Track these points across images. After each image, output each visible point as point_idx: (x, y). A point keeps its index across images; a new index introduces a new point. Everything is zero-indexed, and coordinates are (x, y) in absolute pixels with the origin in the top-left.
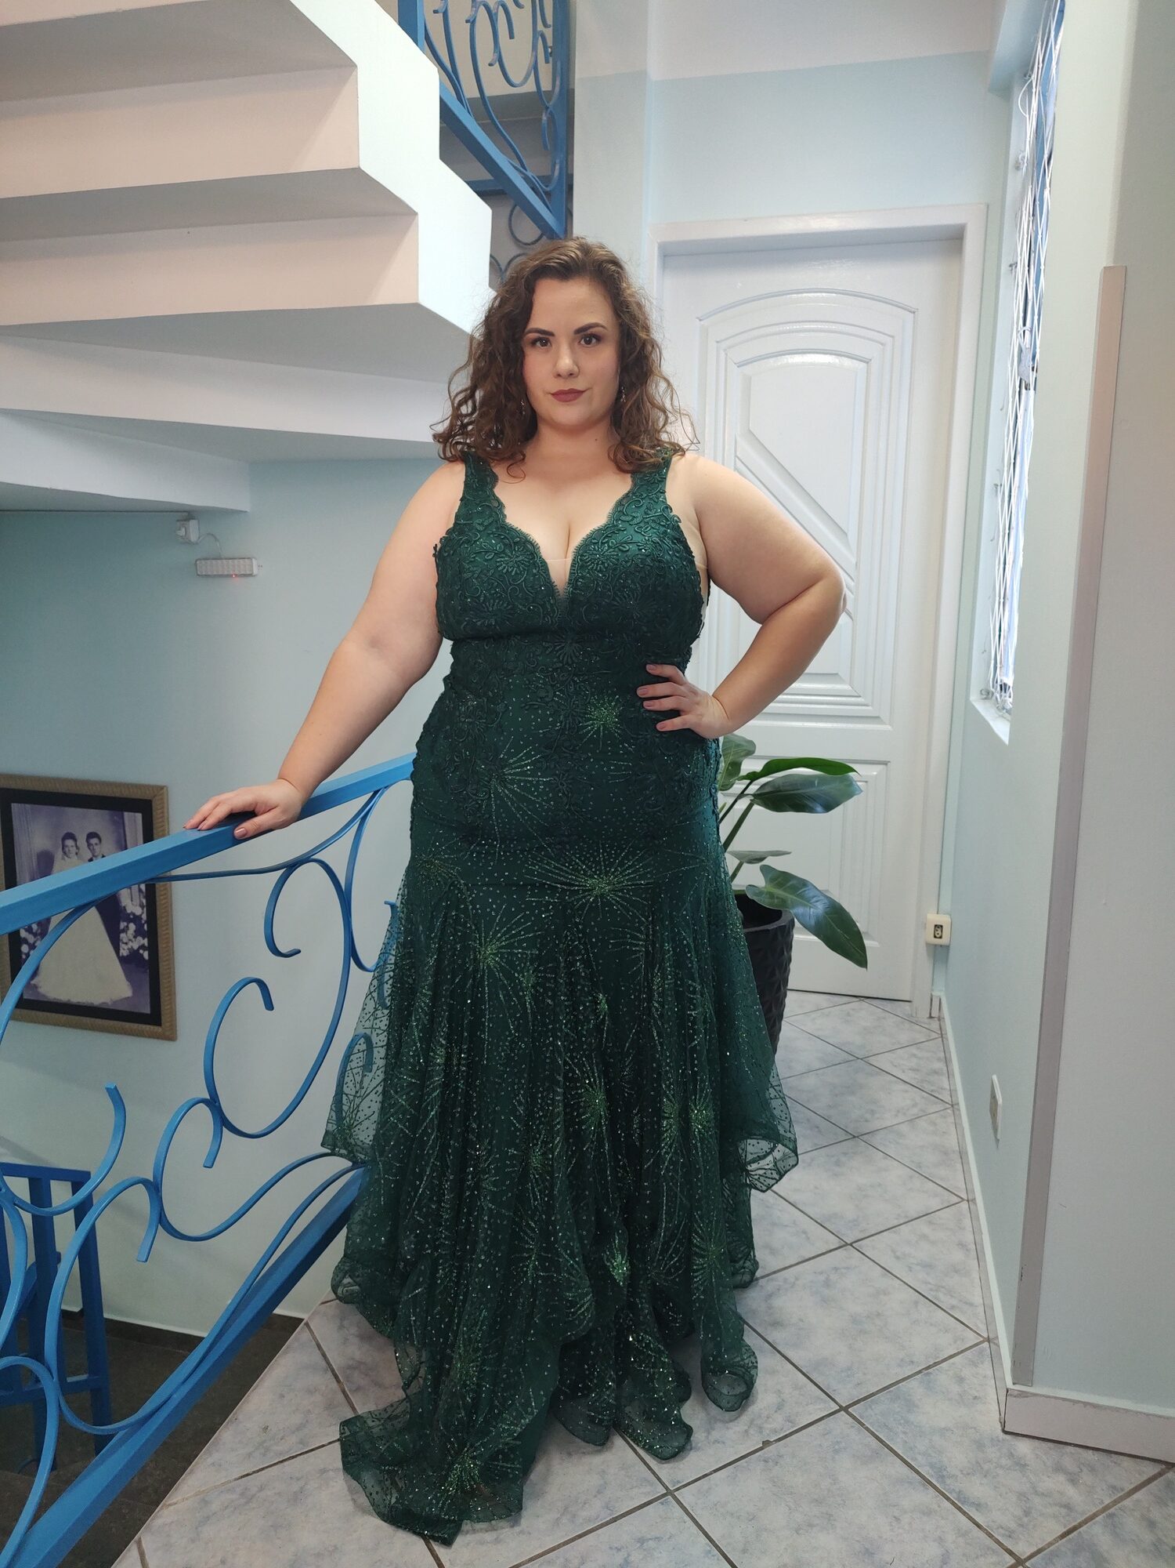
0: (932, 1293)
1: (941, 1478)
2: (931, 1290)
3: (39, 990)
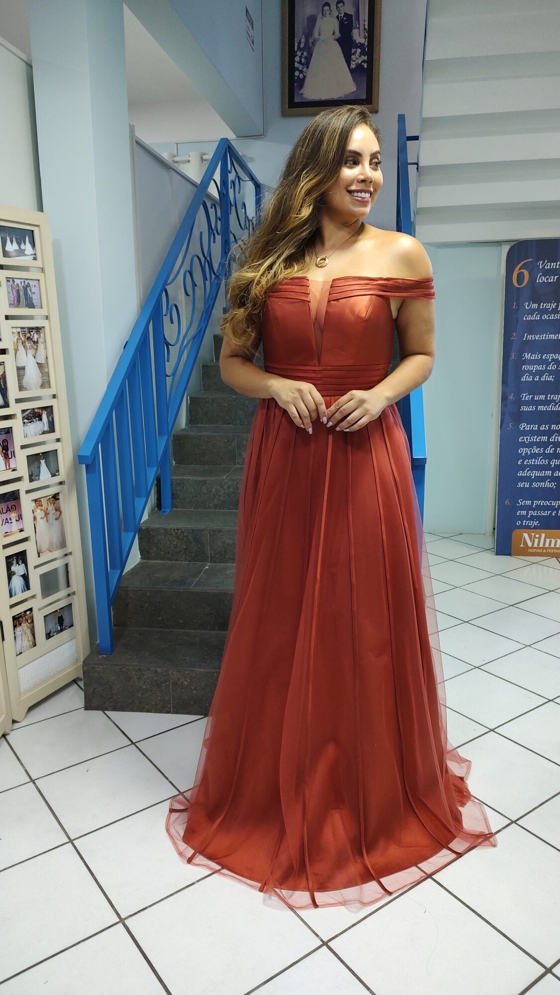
3: (304, 96)
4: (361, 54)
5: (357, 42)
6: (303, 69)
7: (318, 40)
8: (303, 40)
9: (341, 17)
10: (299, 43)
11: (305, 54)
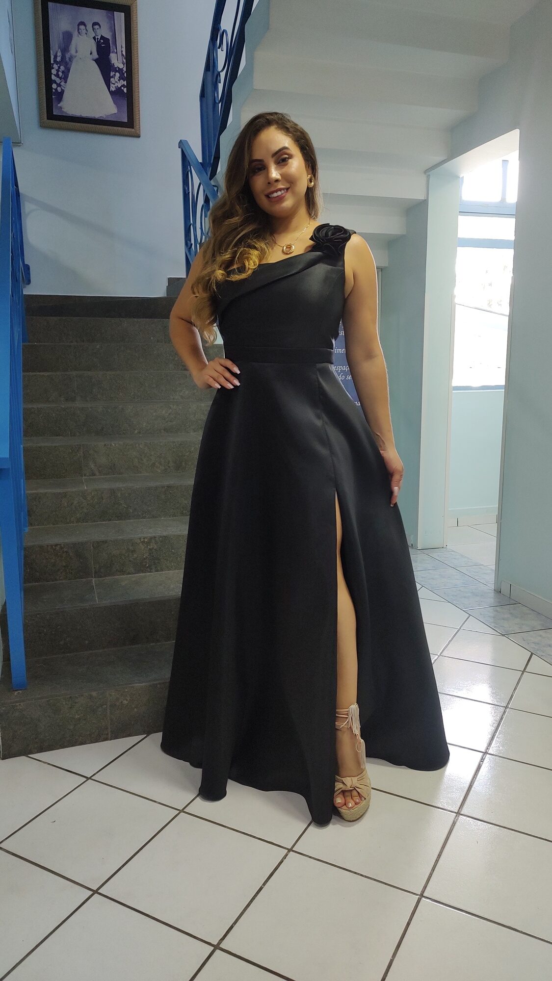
3: (63, 109)
4: (120, 78)
5: (116, 66)
6: (60, 83)
7: (76, 56)
8: (59, 54)
9: (98, 39)
10: (56, 57)
11: (62, 68)
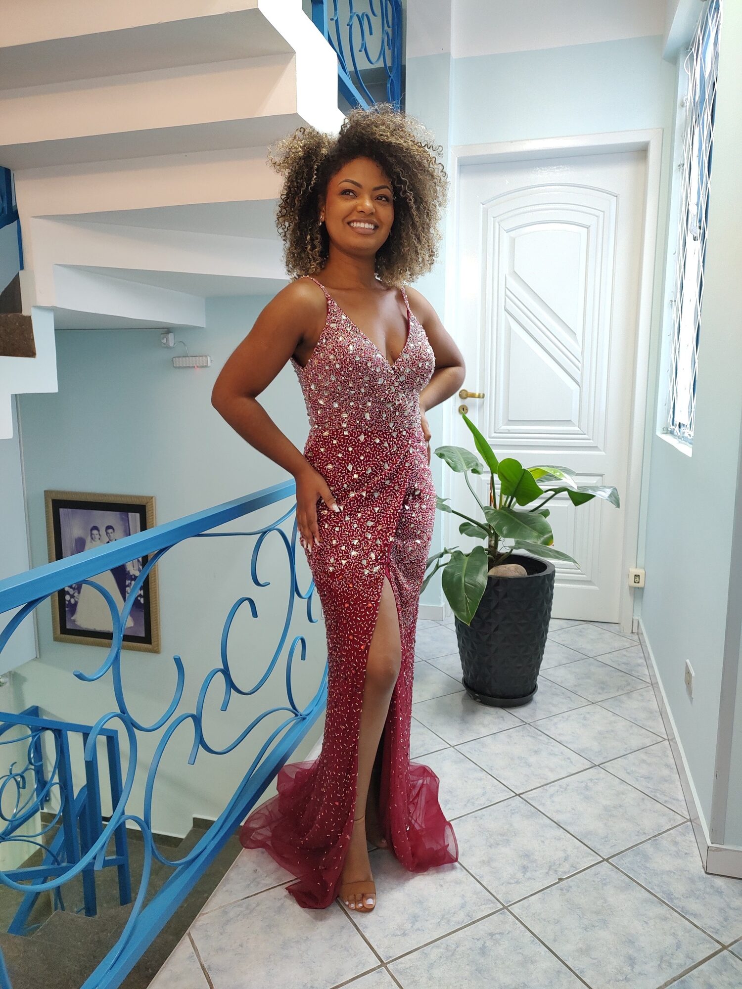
0: (652, 793)
1: (671, 899)
2: (652, 792)
3: (76, 623)
6: (74, 593)
